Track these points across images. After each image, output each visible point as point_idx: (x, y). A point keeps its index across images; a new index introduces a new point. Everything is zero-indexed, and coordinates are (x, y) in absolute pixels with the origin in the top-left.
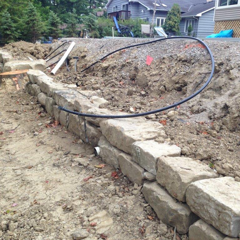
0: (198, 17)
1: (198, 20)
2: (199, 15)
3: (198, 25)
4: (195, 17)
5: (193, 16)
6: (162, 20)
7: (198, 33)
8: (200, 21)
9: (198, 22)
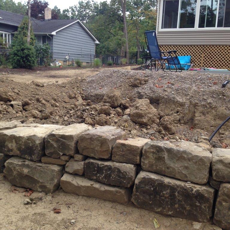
0: (52, 36)
1: (52, 38)
2: (54, 33)
3: (52, 44)
4: (49, 35)
5: (48, 34)
6: (6, 35)
7: (54, 54)
8: (54, 40)
9: (52, 41)
